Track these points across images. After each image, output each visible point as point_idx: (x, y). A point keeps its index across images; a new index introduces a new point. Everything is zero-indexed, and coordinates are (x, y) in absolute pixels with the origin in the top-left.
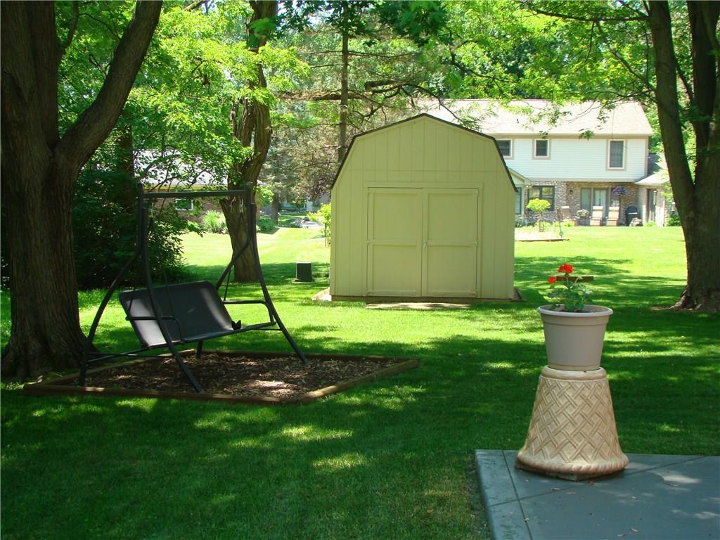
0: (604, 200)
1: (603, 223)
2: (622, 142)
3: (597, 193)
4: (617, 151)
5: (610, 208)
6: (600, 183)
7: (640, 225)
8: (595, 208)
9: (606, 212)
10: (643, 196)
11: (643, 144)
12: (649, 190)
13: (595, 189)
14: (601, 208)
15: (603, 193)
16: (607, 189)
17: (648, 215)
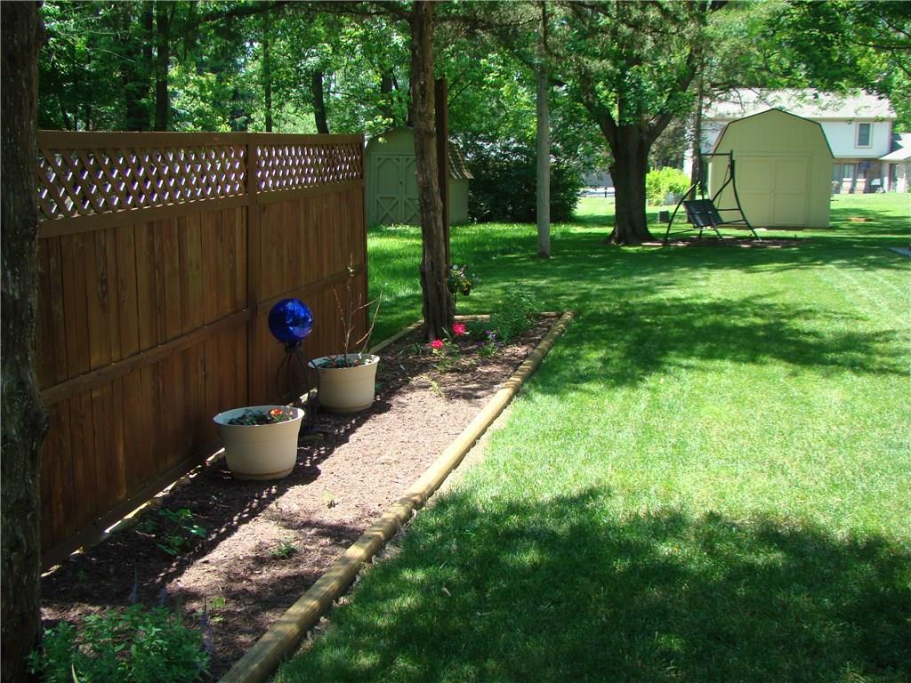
0: (852, 173)
1: (852, 191)
2: (869, 124)
3: (846, 167)
4: (864, 132)
5: (858, 180)
6: (849, 159)
7: (884, 192)
8: (844, 179)
9: (854, 183)
10: (886, 169)
11: (886, 127)
12: (891, 165)
13: (845, 164)
14: (850, 179)
15: (852, 167)
16: (855, 164)
17: (890, 185)
